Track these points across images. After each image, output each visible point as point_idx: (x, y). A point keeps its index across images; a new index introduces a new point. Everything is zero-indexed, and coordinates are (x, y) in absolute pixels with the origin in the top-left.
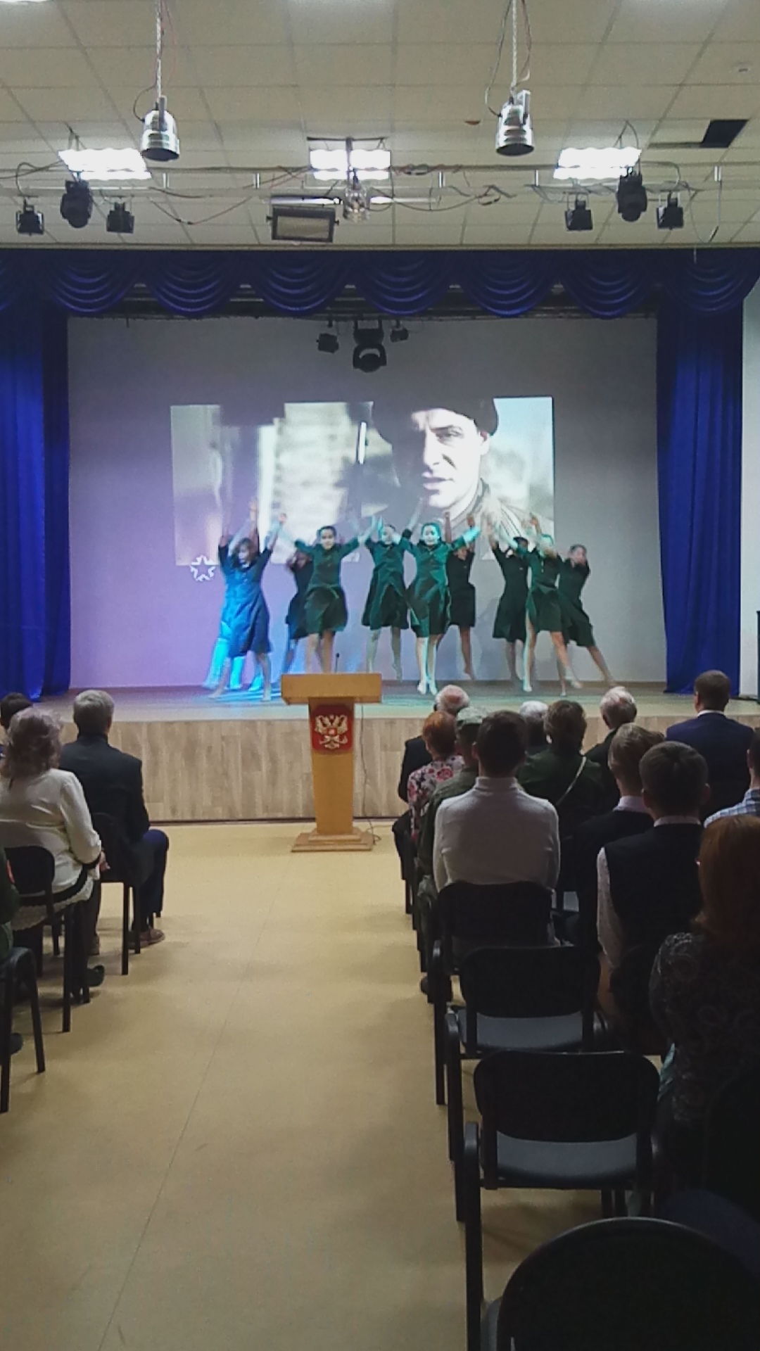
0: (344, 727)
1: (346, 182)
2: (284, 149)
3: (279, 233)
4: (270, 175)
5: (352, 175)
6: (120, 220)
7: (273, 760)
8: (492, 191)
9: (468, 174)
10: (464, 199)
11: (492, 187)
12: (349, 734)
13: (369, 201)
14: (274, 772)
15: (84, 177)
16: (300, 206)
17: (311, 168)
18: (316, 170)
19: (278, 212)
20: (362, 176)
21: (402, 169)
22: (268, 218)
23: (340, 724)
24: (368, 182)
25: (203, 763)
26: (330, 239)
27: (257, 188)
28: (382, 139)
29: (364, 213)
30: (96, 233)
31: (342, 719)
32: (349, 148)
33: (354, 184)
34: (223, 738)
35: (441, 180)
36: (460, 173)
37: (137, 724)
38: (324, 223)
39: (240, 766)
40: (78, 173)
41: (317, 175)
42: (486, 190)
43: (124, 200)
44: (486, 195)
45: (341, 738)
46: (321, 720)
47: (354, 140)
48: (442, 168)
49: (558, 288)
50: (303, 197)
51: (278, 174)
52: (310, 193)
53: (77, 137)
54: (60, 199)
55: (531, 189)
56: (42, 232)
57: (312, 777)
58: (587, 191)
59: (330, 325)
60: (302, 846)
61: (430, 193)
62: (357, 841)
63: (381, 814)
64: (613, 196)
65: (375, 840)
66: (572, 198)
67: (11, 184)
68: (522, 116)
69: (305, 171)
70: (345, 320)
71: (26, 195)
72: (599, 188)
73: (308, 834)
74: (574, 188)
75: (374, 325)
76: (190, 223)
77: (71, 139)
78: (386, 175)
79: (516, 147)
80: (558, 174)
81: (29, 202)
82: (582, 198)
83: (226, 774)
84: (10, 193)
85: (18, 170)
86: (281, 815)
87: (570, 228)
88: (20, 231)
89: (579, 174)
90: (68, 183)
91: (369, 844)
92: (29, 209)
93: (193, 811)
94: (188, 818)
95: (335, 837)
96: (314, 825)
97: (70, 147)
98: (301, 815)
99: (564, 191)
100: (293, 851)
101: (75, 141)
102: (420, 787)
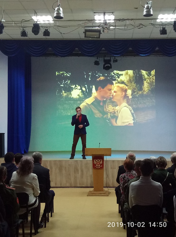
0: (101, 162)
2: (87, 15)
3: (86, 36)
4: (84, 22)
5: (105, 21)
6: (47, 33)
7: (82, 171)
8: (141, 25)
9: (135, 21)
10: (134, 27)
11: (141, 24)
12: (103, 164)
13: (109, 28)
14: (82, 174)
15: (38, 22)
16: (92, 29)
17: (94, 20)
18: (96, 20)
19: (86, 31)
20: (108, 22)
21: (118, 20)
22: (84, 32)
23: (100, 162)
24: (109, 23)
25: (64, 172)
26: (99, 37)
27: (81, 25)
28: (113, 12)
29: (108, 31)
30: (40, 36)
31: (101, 160)
32: (104, 15)
33: (105, 23)
34: (69, 165)
35: (128, 22)
36: (133, 21)
37: (47, 161)
38: (98, 33)
39: (73, 173)
40: (36, 22)
41: (96, 22)
43: (48, 28)
44: (139, 26)
45: (100, 165)
46: (95, 160)
47: (106, 13)
48: (128, 19)
49: (157, 49)
50: (93, 27)
51: (86, 21)
52: (94, 26)
53: (36, 13)
54: (32, 28)
55: (151, 24)
56: (27, 36)
57: (92, 176)
58: (166, 25)
59: (97, 59)
60: (90, 194)
61: (125, 26)
62: (105, 193)
63: (111, 186)
64: (172, 26)
65: (109, 193)
66: (162, 27)
67: (20, 25)
68: (150, 7)
69: (93, 21)
70: (101, 57)
71: (23, 27)
72: (169, 24)
73: (91, 191)
74: (162, 24)
75: (109, 58)
76: (64, 34)
77: (35, 13)
78: (114, 21)
79: (148, 15)
80: (158, 21)
81: (24, 29)
82: (164, 27)
83: (70, 175)
84: (19, 27)
85: (22, 21)
86: (84, 186)
87: (161, 34)
88: (22, 36)
89: (163, 21)
90: (34, 24)
91: (107, 194)
92: (24, 31)
93: (61, 184)
94: (59, 186)
95: (99, 192)
96: (93, 189)
97: (35, 15)
98: (89, 186)
99: (159, 25)
100: (87, 196)
101: (36, 14)
102: (124, 179)
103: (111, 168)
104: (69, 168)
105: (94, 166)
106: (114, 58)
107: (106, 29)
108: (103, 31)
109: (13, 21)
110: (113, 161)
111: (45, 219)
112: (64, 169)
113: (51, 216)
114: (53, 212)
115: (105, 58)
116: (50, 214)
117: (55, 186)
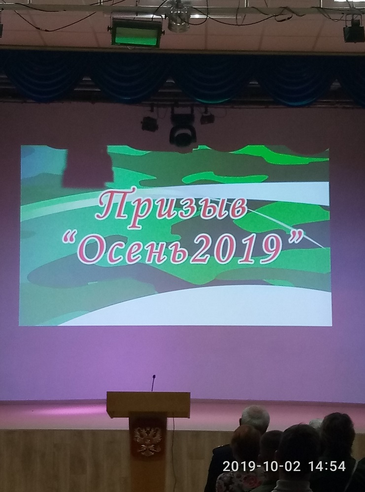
0: (158, 438)
3: (117, 40)
7: (97, 465)
8: (286, 11)
10: (263, 17)
11: (286, 8)
12: (162, 444)
13: (189, 17)
14: (97, 476)
16: (134, 19)
19: (117, 24)
22: (109, 28)
23: (154, 436)
26: (158, 45)
27: (100, 5)
29: (185, 26)
31: (157, 430)
33: (177, 3)
39: (68, 471)
42: (281, 10)
44: (281, 14)
45: (155, 447)
46: (139, 431)
49: (336, 85)
50: (137, 13)
52: (141, 10)
57: (129, 481)
59: (152, 111)
70: (164, 106)
75: (186, 111)
76: (46, 31)
103: (191, 456)
104: (54, 455)
106: (203, 109)
107: (179, 20)
108: (170, 27)
110: (196, 434)
112: (38, 459)
115: (179, 111)
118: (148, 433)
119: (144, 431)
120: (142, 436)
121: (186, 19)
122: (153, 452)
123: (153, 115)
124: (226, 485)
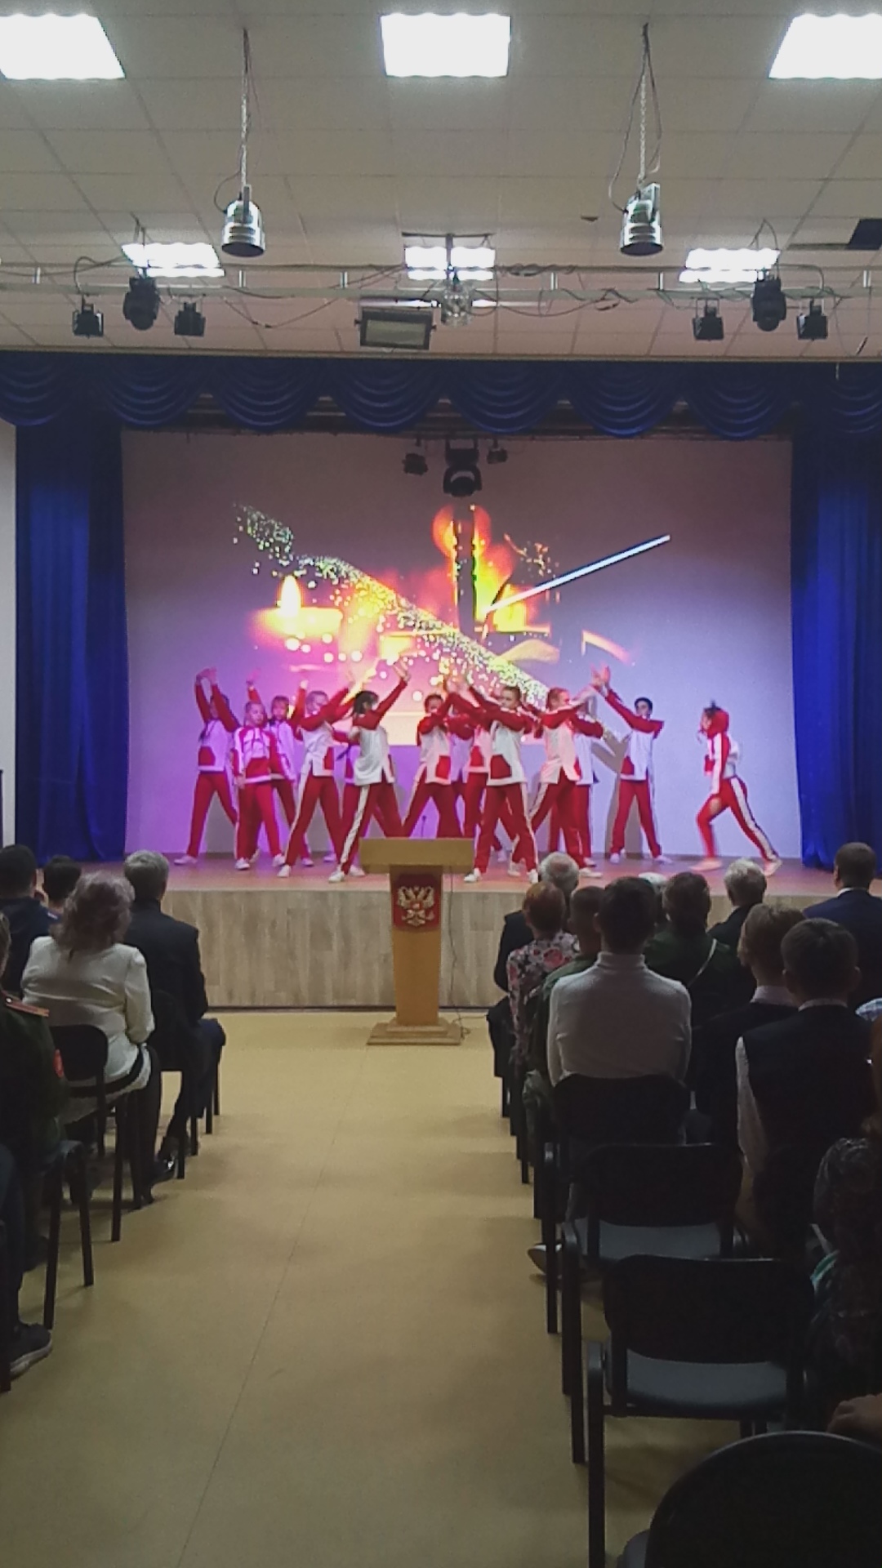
0: (430, 901)
1: (446, 282)
2: (375, 245)
3: (368, 339)
4: (358, 274)
5: (452, 275)
6: (189, 322)
7: (346, 938)
8: (610, 295)
9: (583, 276)
10: (578, 303)
11: (610, 290)
12: (436, 908)
13: (471, 304)
14: (347, 952)
15: (151, 273)
16: (393, 308)
17: (406, 267)
18: (411, 269)
19: (368, 316)
20: (463, 276)
21: (509, 269)
22: (357, 322)
23: (425, 897)
24: (470, 282)
25: (266, 941)
26: (426, 346)
27: (344, 288)
28: (486, 236)
29: (465, 317)
30: (162, 336)
31: (428, 891)
32: (449, 246)
33: (454, 284)
34: (289, 912)
35: (553, 282)
36: (574, 275)
37: (190, 893)
38: (419, 328)
39: (308, 945)
40: (144, 269)
41: (412, 275)
42: (603, 293)
43: (194, 300)
44: (603, 299)
45: (427, 913)
46: (404, 891)
47: (455, 236)
48: (554, 268)
49: (682, 404)
50: (396, 300)
51: (368, 273)
52: (403, 295)
53: (143, 230)
54: (123, 297)
55: (654, 293)
56: (101, 334)
57: (391, 958)
58: (719, 296)
59: (418, 444)
60: (380, 1038)
61: (540, 296)
62: (443, 1034)
63: (472, 1003)
64: (748, 303)
65: (463, 1033)
66: (702, 304)
67: (68, 281)
68: (650, 211)
69: (399, 270)
70: (436, 437)
71: (84, 293)
72: (731, 293)
73: (386, 1025)
74: (704, 293)
75: (469, 444)
76: (268, 327)
77: (137, 232)
78: (490, 275)
79: (643, 246)
80: (685, 277)
81: (88, 300)
82: (712, 304)
83: (292, 954)
84: (66, 291)
85: (76, 265)
86: (353, 1003)
87: (699, 337)
88: (77, 332)
89: (709, 278)
90: (132, 280)
91: (456, 1037)
92: (87, 308)
93: (253, 995)
94: (247, 1003)
95: (418, 1029)
96: (393, 1014)
97: (135, 241)
98: (377, 1003)
99: (692, 296)
100: (369, 1044)
101: (141, 233)
102: (523, 971)
103: (475, 926)
104: (288, 924)
105: (399, 915)
106: (491, 442)
107: (456, 308)
108: (444, 318)
109: (36, 265)
111: (182, 1144)
112: (267, 931)
113: (209, 1130)
114: (217, 1113)
115: (455, 444)
116: (201, 1123)
117: (225, 1003)
118: (416, 894)
119: (411, 892)
120: (407, 897)
121: (466, 308)
122: (423, 919)
123: (419, 451)
124: (520, 966)
